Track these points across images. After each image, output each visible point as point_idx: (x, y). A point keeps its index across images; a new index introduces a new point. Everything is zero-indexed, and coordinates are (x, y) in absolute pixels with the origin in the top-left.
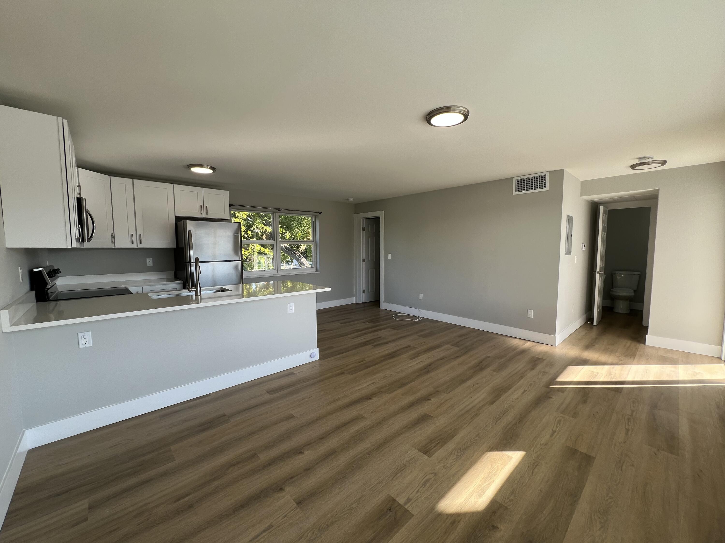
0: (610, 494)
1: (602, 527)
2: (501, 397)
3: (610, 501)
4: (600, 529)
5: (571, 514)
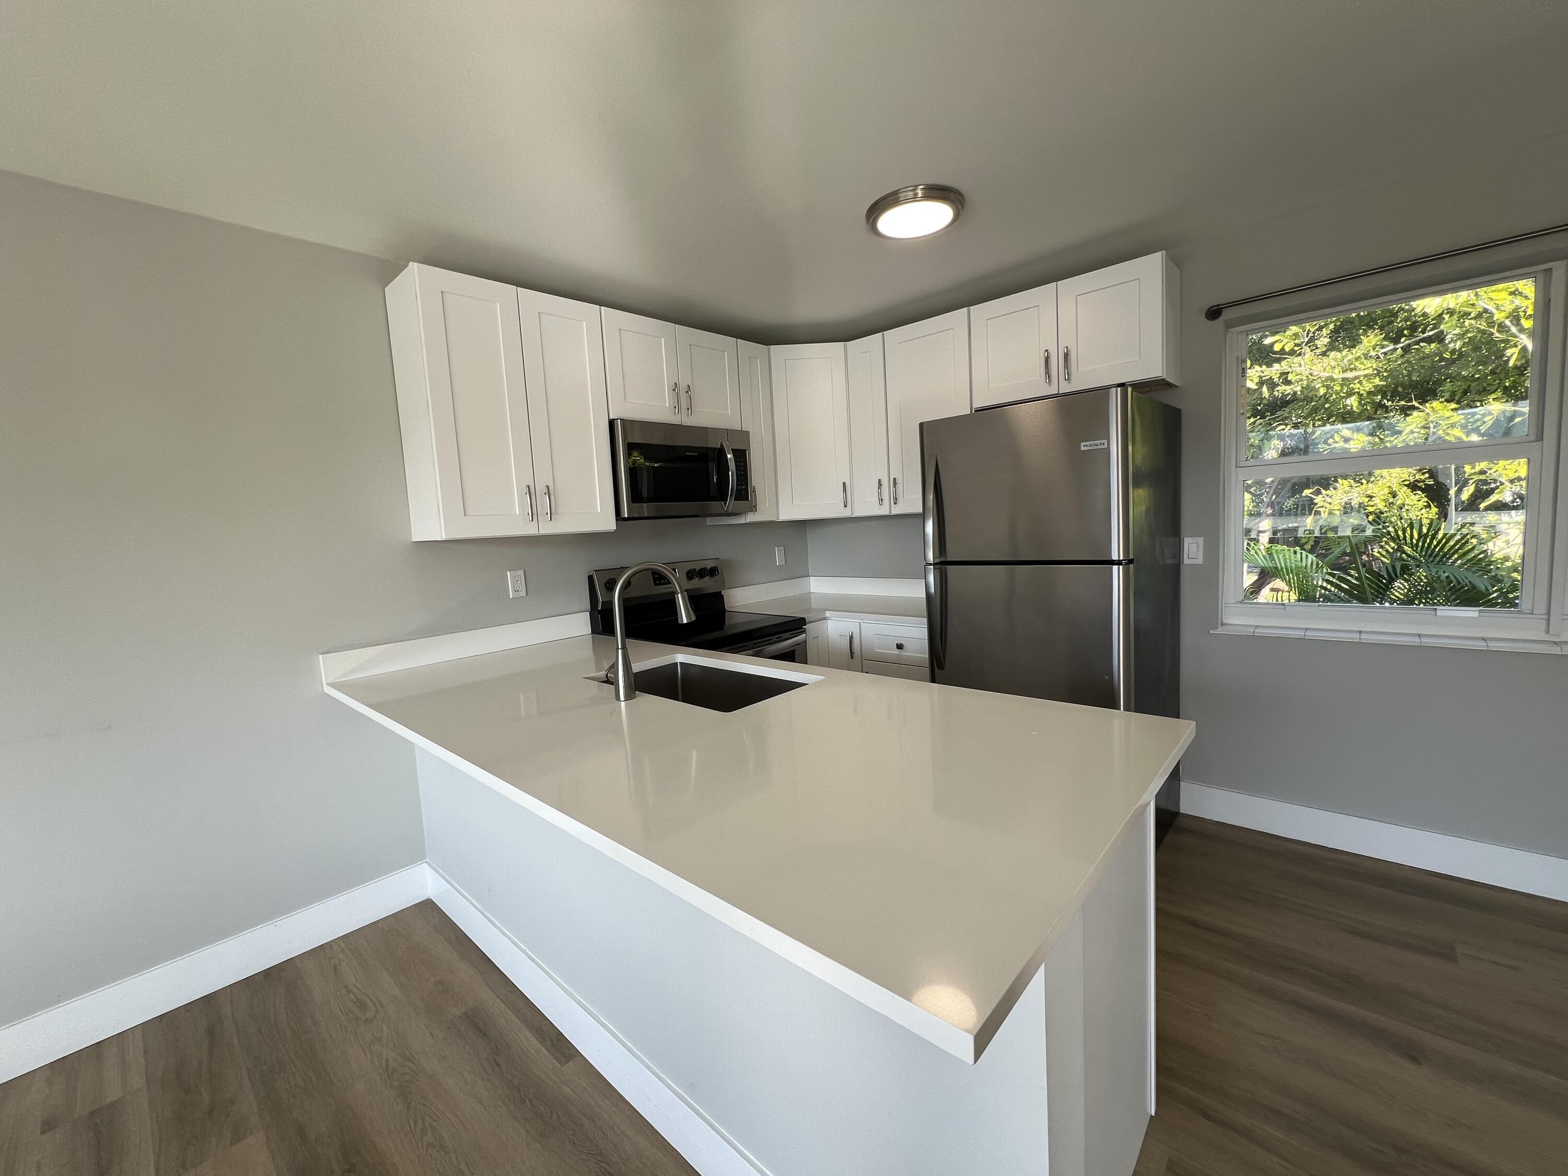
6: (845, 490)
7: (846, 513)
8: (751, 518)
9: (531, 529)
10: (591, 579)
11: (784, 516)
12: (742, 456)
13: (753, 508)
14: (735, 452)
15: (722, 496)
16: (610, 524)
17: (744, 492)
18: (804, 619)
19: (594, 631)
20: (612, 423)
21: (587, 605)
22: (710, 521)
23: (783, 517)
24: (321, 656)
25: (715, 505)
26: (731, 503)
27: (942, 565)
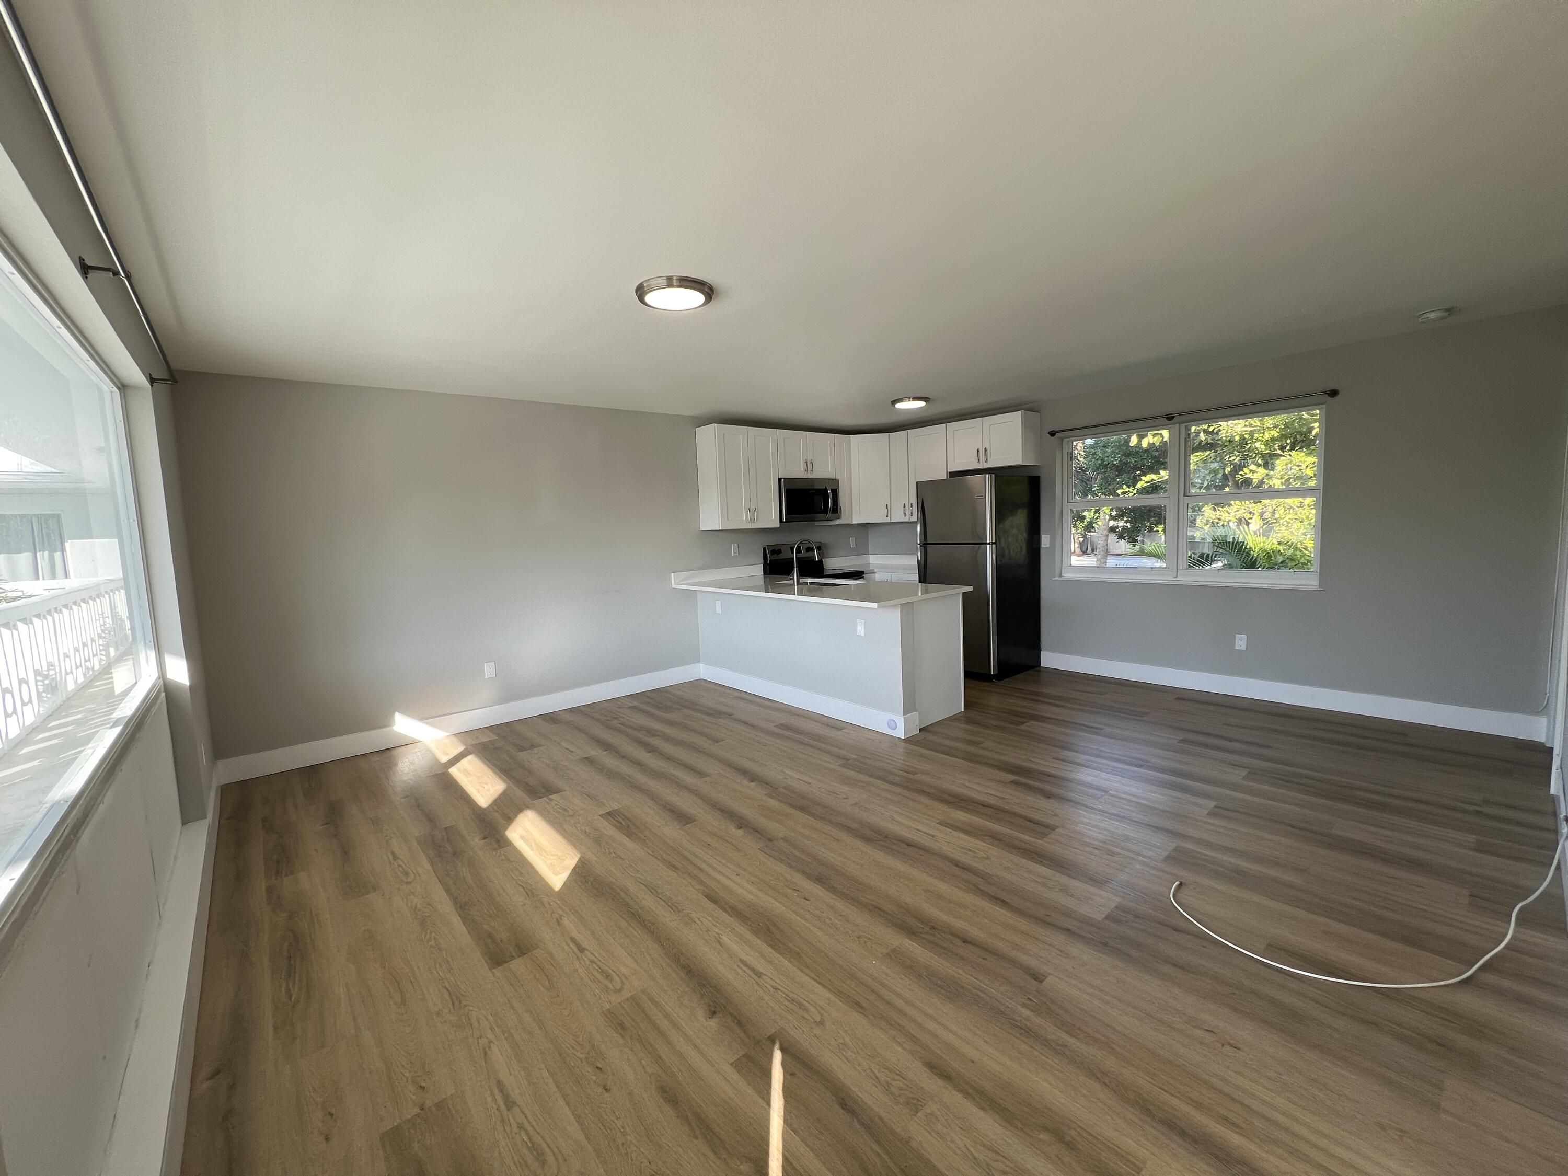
0: (432, 943)
1: (416, 908)
2: (731, 916)
3: (428, 937)
4: (416, 905)
5: (448, 891)
6: (887, 508)
7: (888, 520)
8: (838, 522)
9: (749, 526)
10: (764, 549)
11: (856, 521)
12: (835, 492)
13: (839, 518)
14: (832, 490)
15: (825, 511)
16: (777, 524)
17: (836, 509)
18: (863, 572)
19: (765, 573)
20: (780, 480)
21: (762, 562)
22: (817, 523)
23: (854, 522)
24: (672, 574)
25: (821, 516)
26: (830, 515)
27: (925, 545)
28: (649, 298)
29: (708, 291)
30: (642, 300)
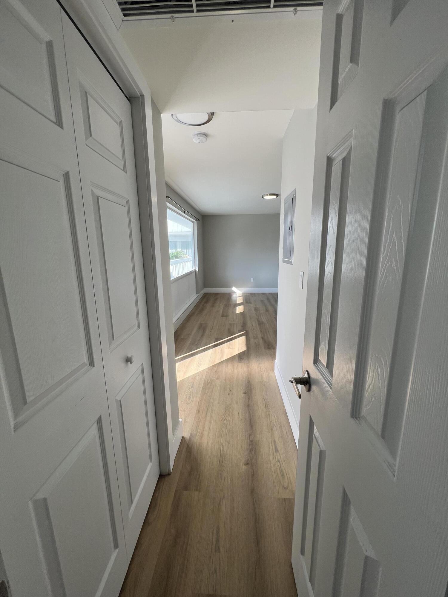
28: (265, 198)
29: (277, 195)
30: (263, 198)
